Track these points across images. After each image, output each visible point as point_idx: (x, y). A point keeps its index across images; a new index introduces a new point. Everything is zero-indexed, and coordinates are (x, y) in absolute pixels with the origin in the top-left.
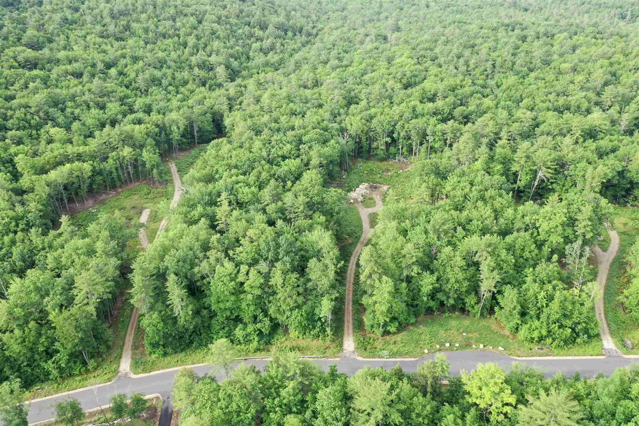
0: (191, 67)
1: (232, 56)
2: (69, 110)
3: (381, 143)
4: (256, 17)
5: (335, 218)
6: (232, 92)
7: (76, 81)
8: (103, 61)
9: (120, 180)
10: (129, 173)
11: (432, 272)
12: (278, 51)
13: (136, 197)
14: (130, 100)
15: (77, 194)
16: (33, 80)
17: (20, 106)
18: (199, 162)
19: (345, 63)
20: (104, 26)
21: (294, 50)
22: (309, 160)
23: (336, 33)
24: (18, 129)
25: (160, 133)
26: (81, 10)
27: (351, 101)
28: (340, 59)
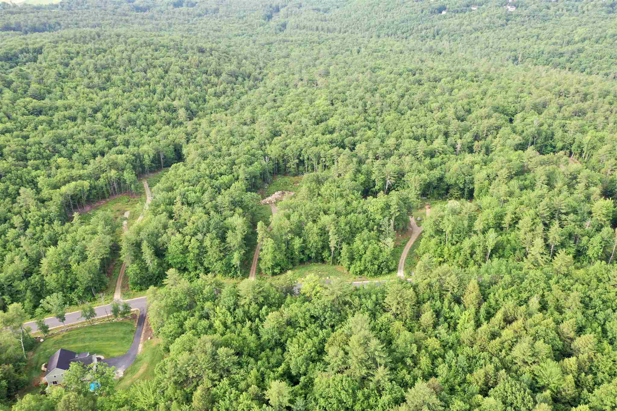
0: (159, 110)
1: (191, 100)
2: (69, 145)
3: (293, 163)
4: (212, 66)
5: (250, 211)
6: (189, 129)
7: (72, 124)
8: (91, 108)
9: (108, 193)
10: (114, 189)
11: (300, 237)
12: (229, 94)
13: (120, 204)
14: (113, 137)
15: (79, 202)
16: (41, 123)
17: (35, 143)
18: (163, 179)
19: (278, 104)
20: (89, 78)
21: (242, 93)
22: (238, 176)
23: (277, 78)
24: (35, 159)
25: (136, 160)
26: (71, 65)
27: (276, 134)
28: (275, 101)
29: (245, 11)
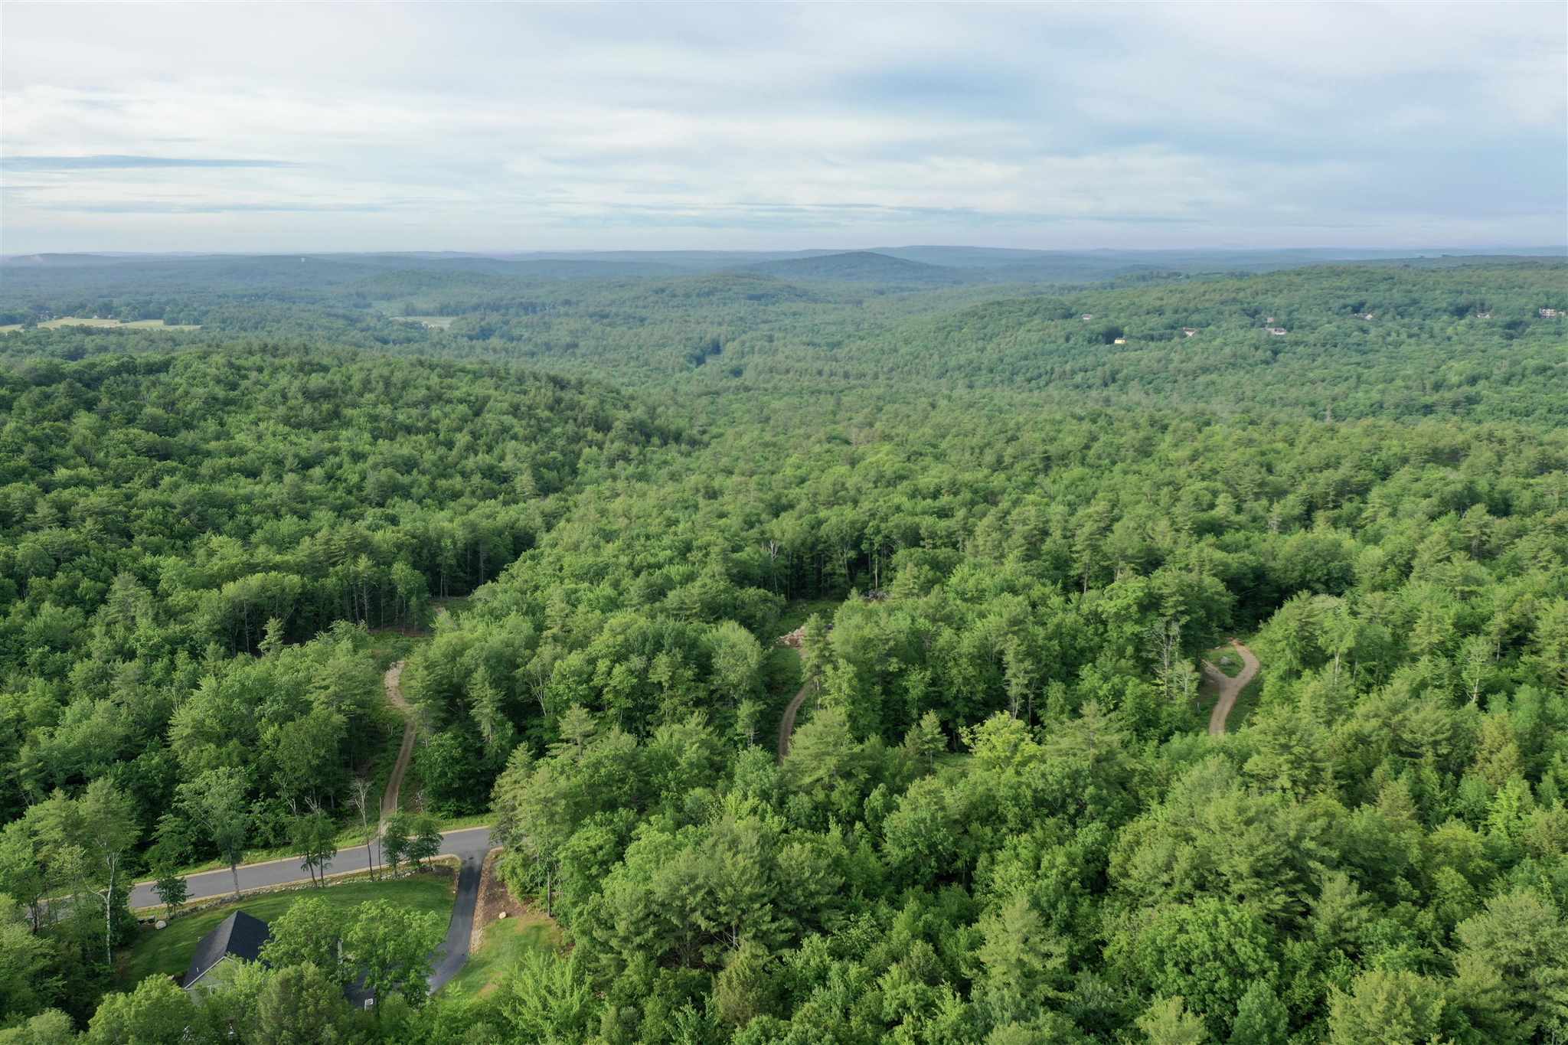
0: (466, 474)
1: (543, 464)
2: (241, 516)
3: (839, 562)
4: (588, 411)
7: (249, 480)
8: (295, 457)
11: (923, 668)
16: (170, 472)
17: (153, 504)
20: (291, 409)
24: (152, 534)
25: (422, 546)
26: (242, 386)
27: (781, 507)
29: (640, 347)
